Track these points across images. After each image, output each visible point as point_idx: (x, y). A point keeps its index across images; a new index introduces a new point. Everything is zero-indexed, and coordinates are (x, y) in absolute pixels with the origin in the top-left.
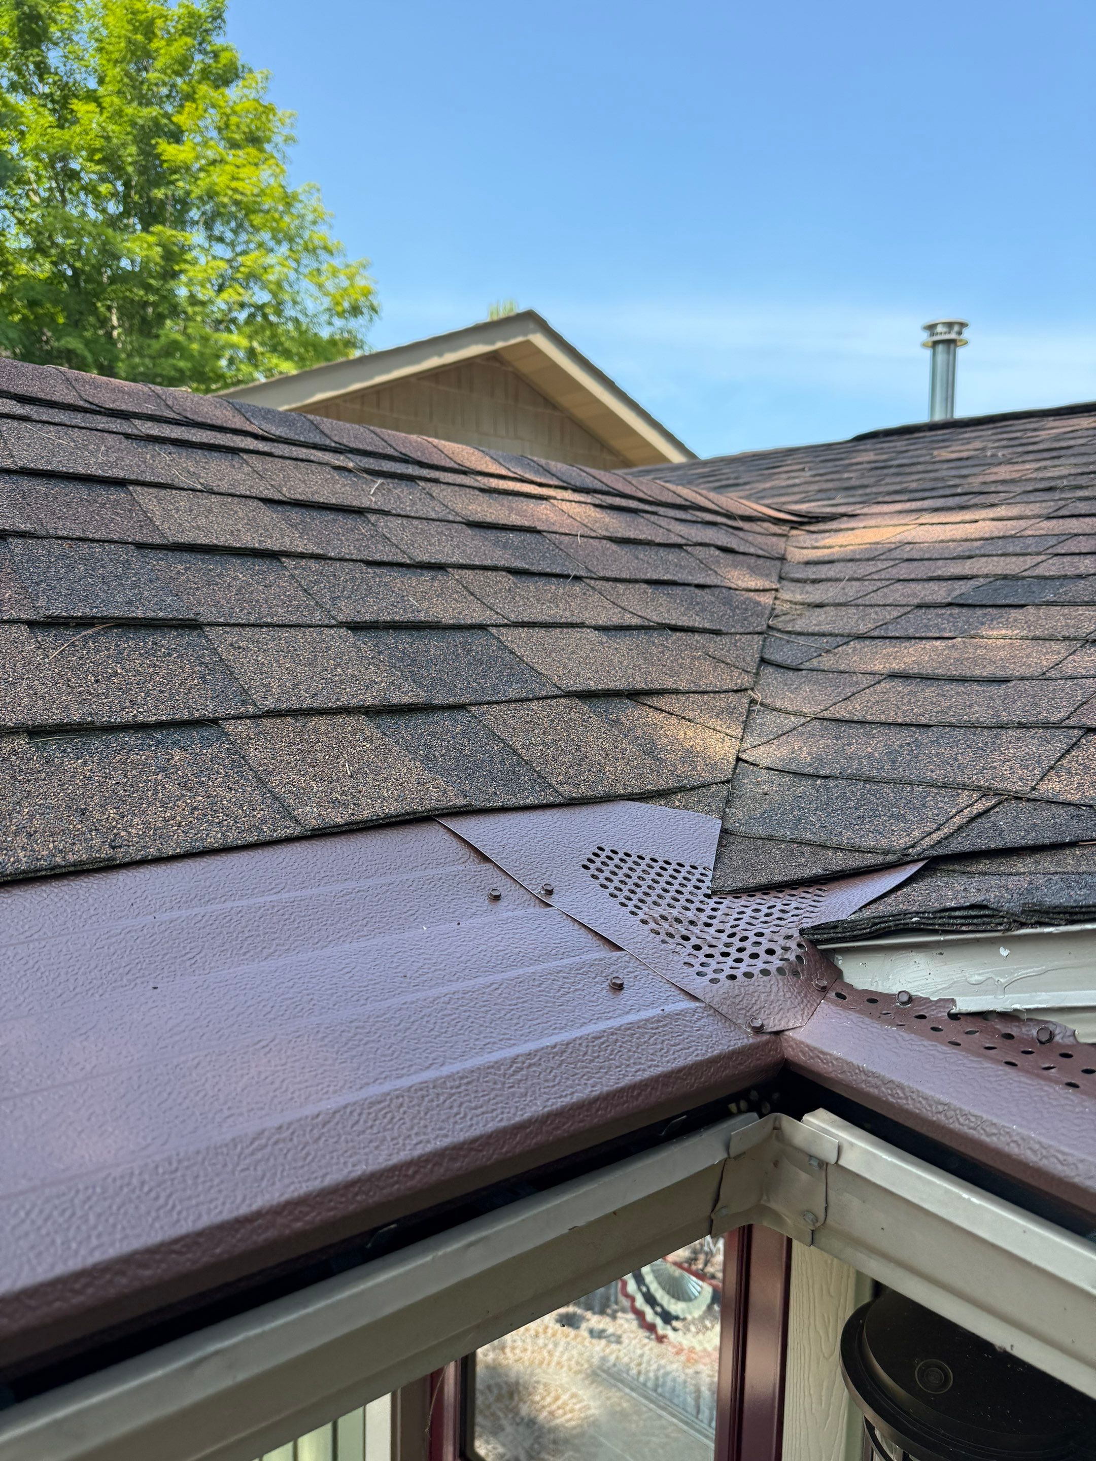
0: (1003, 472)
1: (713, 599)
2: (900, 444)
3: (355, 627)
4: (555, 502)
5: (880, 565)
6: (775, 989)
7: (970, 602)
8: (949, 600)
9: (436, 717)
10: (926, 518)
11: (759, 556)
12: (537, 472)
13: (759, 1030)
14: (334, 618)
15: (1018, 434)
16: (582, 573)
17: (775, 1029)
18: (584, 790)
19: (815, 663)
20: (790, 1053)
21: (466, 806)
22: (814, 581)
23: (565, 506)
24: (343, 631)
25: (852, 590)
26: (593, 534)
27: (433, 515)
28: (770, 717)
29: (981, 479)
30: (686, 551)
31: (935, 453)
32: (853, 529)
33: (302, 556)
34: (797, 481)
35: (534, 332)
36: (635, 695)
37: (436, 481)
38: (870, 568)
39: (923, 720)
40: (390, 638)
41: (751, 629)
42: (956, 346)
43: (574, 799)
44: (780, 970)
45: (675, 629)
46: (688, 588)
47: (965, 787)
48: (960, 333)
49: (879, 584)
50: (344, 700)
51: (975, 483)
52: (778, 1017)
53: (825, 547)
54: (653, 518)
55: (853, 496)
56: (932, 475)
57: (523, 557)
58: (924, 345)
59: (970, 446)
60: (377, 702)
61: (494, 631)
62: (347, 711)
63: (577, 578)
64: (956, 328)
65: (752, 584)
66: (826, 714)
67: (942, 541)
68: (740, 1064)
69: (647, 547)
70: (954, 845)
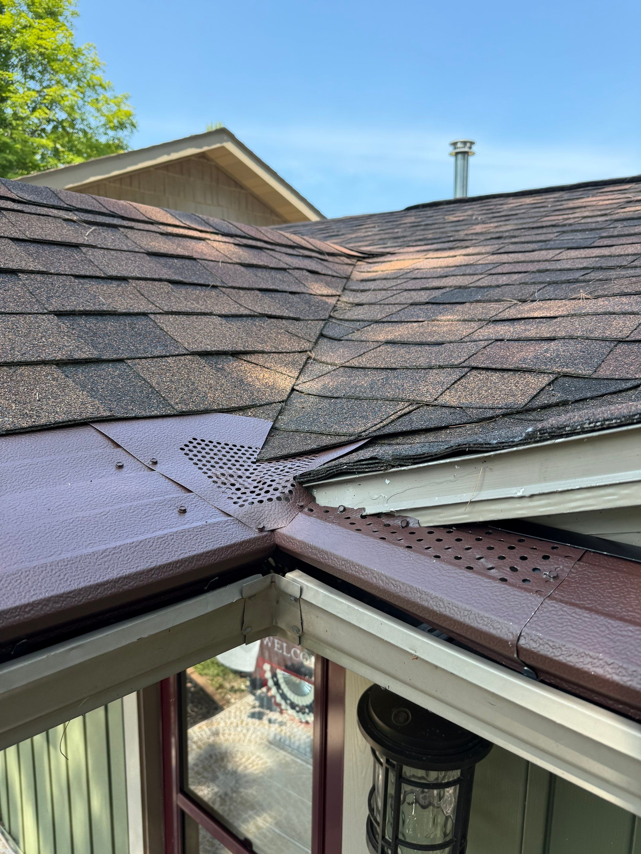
0: (478, 228)
1: (299, 300)
2: (429, 212)
3: (59, 314)
4: (209, 242)
5: (399, 282)
6: (273, 508)
7: (438, 301)
8: (427, 300)
9: (104, 366)
10: (431, 255)
11: (333, 276)
12: (200, 224)
13: (262, 530)
14: (46, 309)
15: (492, 207)
16: (218, 284)
17: (271, 529)
18: (192, 407)
19: (350, 336)
21: (110, 416)
22: (363, 291)
23: (215, 244)
24: (51, 317)
25: (380, 295)
26: (230, 261)
27: (125, 248)
28: (317, 366)
29: (466, 232)
30: (288, 272)
31: (446, 217)
32: (391, 261)
33: (32, 272)
34: (370, 233)
35: (226, 141)
36: (236, 354)
37: (132, 228)
38: (392, 283)
39: (394, 366)
40: (82, 321)
41: (319, 318)
42: (468, 155)
43: (183, 412)
44: (279, 499)
45: (270, 317)
46: (284, 294)
47: (402, 400)
48: (470, 148)
49: (395, 292)
50: (43, 357)
51: (461, 235)
52: (273, 522)
53: (374, 272)
54: (271, 253)
55: (397, 242)
56: (442, 230)
57: (181, 274)
58: (451, 154)
59: (466, 214)
60: (64, 357)
61: (152, 316)
62: (44, 363)
63: (214, 287)
64: (468, 145)
65: (325, 292)
66: (347, 364)
67: (434, 268)
68: (248, 548)
69: (264, 270)
70: (386, 431)
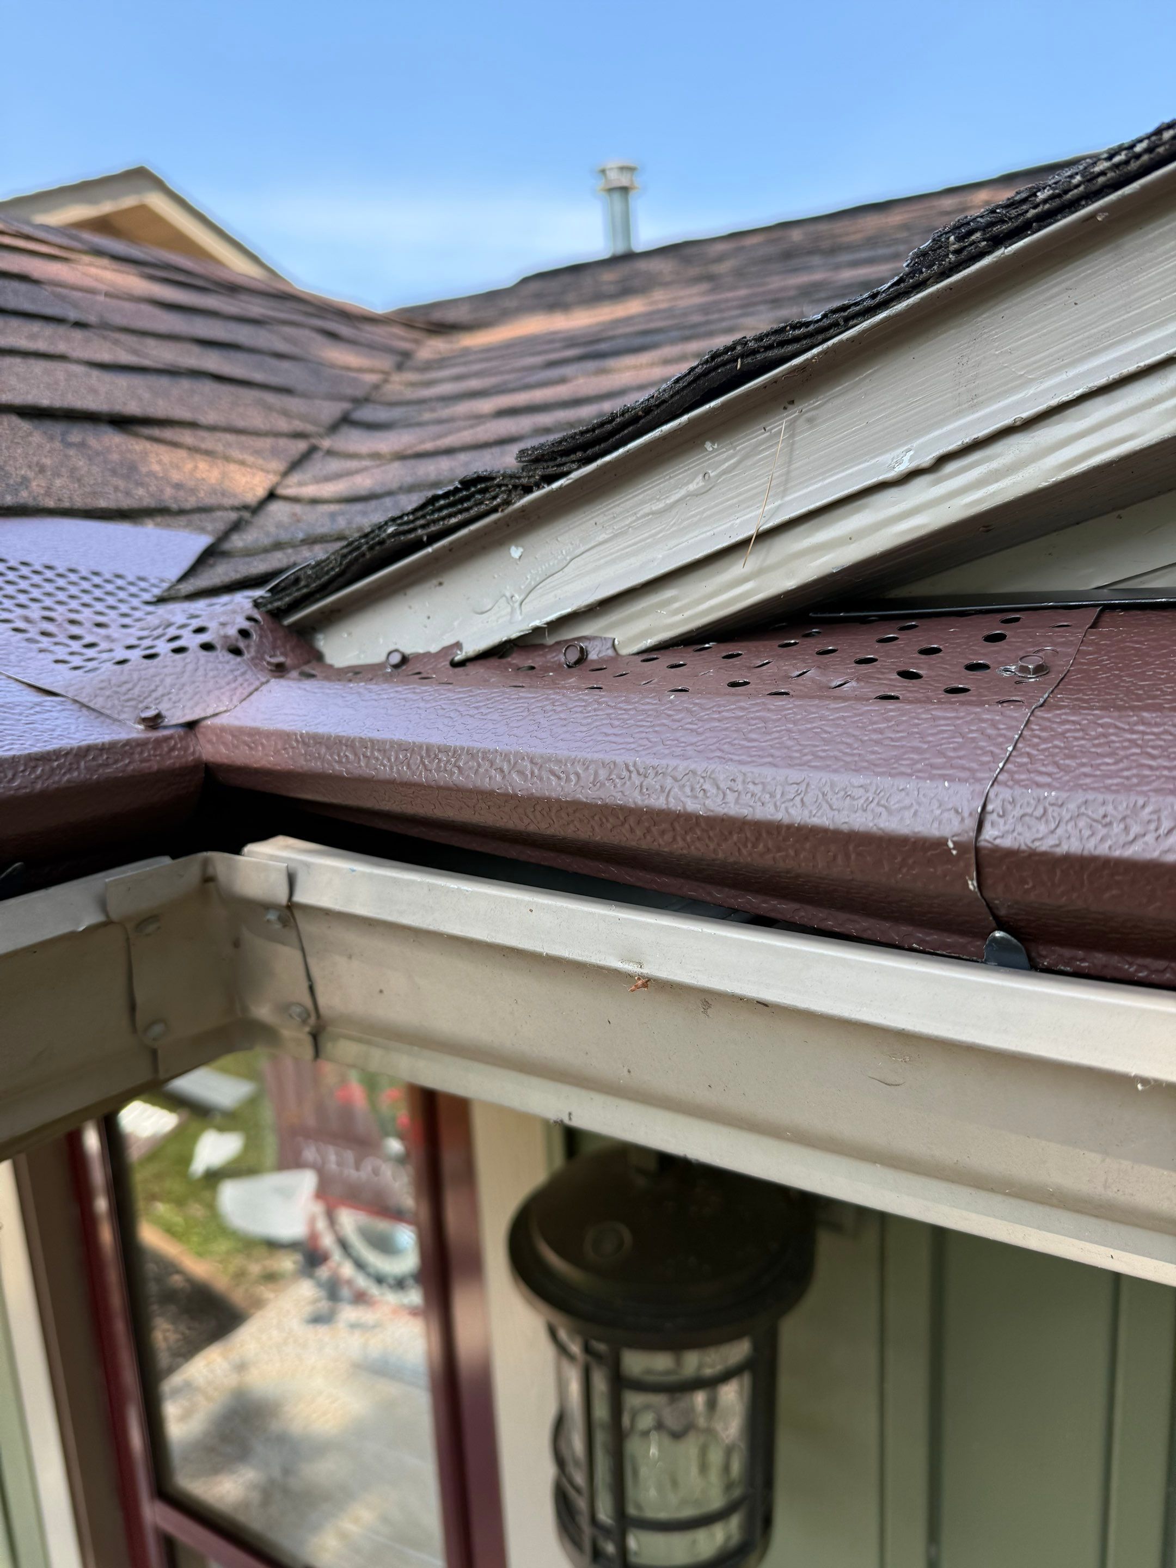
4: (74, 263)
8: (580, 355)
10: (579, 314)
13: (154, 722)
16: (92, 321)
17: (184, 721)
19: (414, 420)
28: (333, 462)
31: (601, 278)
36: (121, 422)
42: (630, 194)
44: (206, 646)
46: (258, 356)
48: (633, 179)
52: (189, 704)
63: (80, 325)
64: (629, 173)
66: (408, 453)
67: (589, 325)
68: (106, 765)
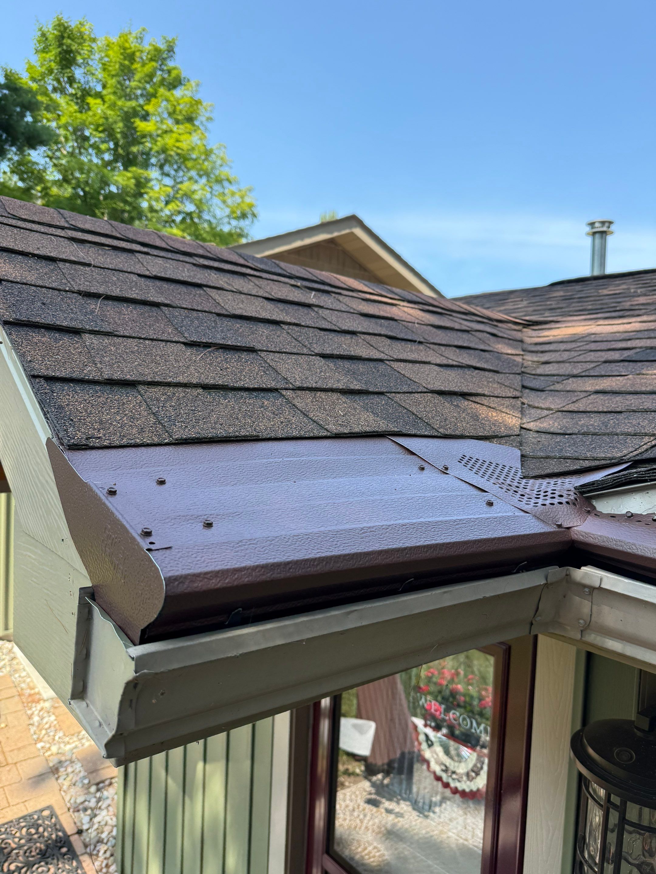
0: (642, 300)
1: (491, 357)
2: (578, 287)
3: (324, 356)
4: (400, 307)
5: (579, 344)
6: (566, 510)
7: (633, 359)
8: (622, 358)
9: (372, 397)
10: (601, 322)
11: (510, 339)
12: (387, 292)
13: (560, 526)
14: (313, 351)
15: (648, 281)
16: (422, 340)
17: (567, 526)
18: (449, 432)
19: (552, 388)
20: (575, 537)
21: (399, 432)
22: (542, 352)
23: (406, 309)
24: (318, 357)
25: (566, 356)
26: (423, 323)
27: (343, 309)
28: (533, 411)
29: (629, 303)
30: (471, 334)
31: (600, 291)
32: (558, 328)
33: (289, 324)
34: (520, 306)
35: (356, 227)
36: (464, 395)
37: (340, 294)
38: (573, 345)
39: (618, 410)
40: (340, 363)
41: (514, 372)
42: (606, 235)
43: (447, 435)
44: (568, 503)
45: (476, 368)
46: (477, 351)
47: (646, 435)
48: (609, 227)
49: (580, 353)
50: (329, 386)
51: (627, 305)
53: (544, 337)
54: (451, 318)
55: (556, 313)
56: (599, 302)
57: (392, 331)
59: (621, 287)
60: (344, 387)
61: (387, 362)
62: (332, 390)
63: (420, 343)
64: (607, 224)
65: (509, 351)
66: (564, 409)
67: (612, 333)
69: (451, 331)
70: (646, 456)
